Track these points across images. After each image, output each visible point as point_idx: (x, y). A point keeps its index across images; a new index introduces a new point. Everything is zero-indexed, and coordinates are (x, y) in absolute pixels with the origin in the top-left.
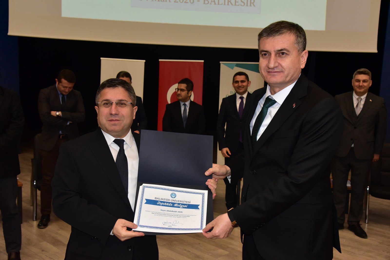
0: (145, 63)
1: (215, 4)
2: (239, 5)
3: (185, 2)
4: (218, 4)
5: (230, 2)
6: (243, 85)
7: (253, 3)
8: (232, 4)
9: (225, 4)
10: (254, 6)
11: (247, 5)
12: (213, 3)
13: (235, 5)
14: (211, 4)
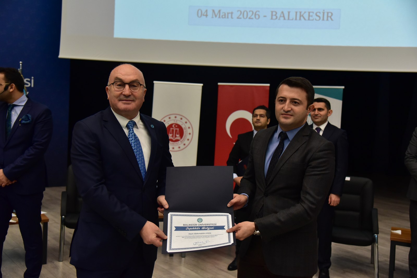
0: (203, 87)
1: (285, 19)
2: (313, 20)
3: (250, 18)
4: (289, 19)
5: (303, 16)
6: (319, 114)
7: (330, 17)
8: (305, 19)
9: (296, 19)
10: (332, 20)
11: (323, 20)
12: (282, 18)
13: (309, 19)
14: (279, 19)
